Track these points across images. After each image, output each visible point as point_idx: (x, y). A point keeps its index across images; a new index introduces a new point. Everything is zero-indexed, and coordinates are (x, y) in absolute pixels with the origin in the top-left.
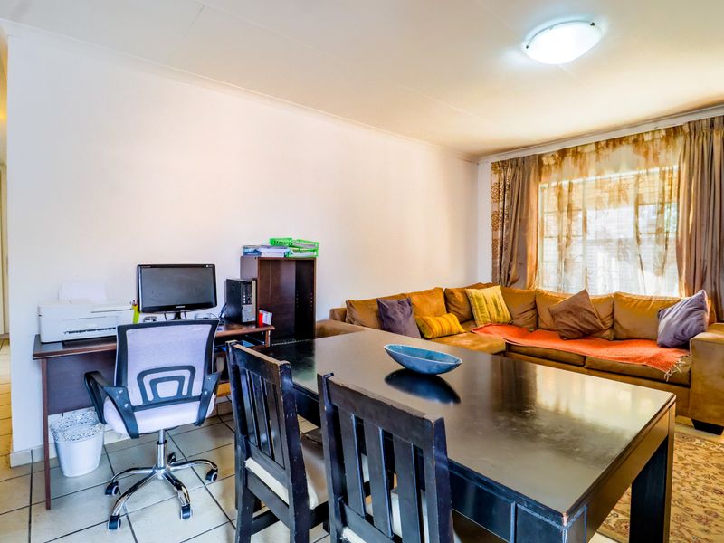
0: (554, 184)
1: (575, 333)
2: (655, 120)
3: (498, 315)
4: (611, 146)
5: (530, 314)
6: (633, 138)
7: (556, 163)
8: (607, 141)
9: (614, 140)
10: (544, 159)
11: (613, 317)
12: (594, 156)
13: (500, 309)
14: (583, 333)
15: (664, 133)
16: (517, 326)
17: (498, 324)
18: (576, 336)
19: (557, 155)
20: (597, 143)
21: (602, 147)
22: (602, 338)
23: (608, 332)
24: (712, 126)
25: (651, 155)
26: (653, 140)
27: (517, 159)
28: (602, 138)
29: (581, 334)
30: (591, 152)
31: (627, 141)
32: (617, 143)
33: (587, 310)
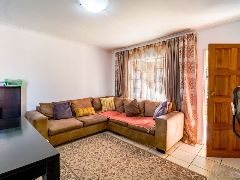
0: (132, 61)
1: (131, 114)
2: (160, 38)
3: (110, 107)
4: (148, 48)
5: (122, 107)
6: (154, 45)
7: (133, 54)
8: (147, 46)
9: (148, 45)
10: (129, 52)
11: (144, 109)
12: (143, 51)
13: (111, 105)
14: (133, 115)
15: (162, 43)
16: (117, 111)
17: (110, 111)
18: (131, 115)
19: (133, 51)
21: (145, 48)
22: (141, 116)
23: (142, 114)
24: (178, 40)
25: (158, 51)
26: (159, 46)
27: (121, 52)
28: (145, 45)
29: (132, 115)
30: (142, 50)
31: (152, 46)
32: (149, 47)
33: (135, 106)
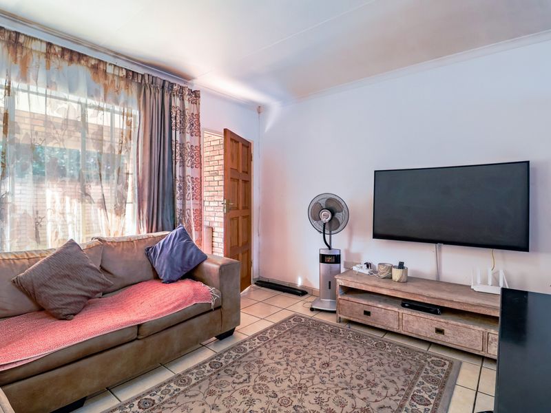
2: (116, 54)
4: (66, 57)
6: (93, 62)
8: (65, 49)
9: (71, 52)
15: (124, 72)
20: (49, 45)
21: (55, 54)
26: (113, 75)
28: (57, 43)
30: (37, 51)
31: (87, 61)
32: (75, 58)
33: (88, 267)
